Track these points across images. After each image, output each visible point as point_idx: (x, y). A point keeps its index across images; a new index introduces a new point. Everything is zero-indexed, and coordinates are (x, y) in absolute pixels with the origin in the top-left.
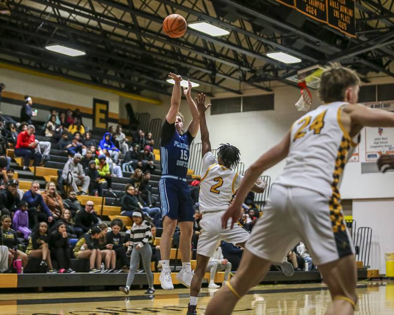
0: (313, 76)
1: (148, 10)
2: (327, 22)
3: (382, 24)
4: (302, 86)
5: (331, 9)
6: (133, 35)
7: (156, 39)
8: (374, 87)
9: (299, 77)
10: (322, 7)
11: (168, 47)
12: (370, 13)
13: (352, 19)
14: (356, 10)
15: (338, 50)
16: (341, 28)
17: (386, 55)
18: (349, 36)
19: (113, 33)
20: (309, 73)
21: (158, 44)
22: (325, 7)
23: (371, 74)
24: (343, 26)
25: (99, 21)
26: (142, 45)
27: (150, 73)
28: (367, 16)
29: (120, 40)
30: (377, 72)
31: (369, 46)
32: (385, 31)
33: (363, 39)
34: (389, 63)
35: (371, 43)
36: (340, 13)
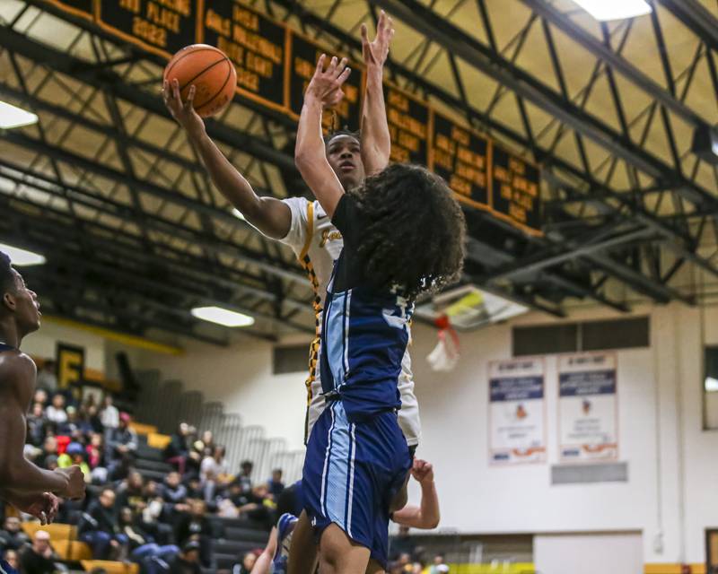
0: (462, 305)
1: (160, 181)
2: (489, 208)
3: (592, 210)
4: (441, 324)
5: (497, 184)
6: (132, 228)
7: (174, 235)
8: (572, 328)
9: (437, 308)
10: (480, 179)
11: (196, 250)
12: (569, 190)
13: (536, 201)
14: (544, 185)
15: (505, 258)
16: (515, 218)
17: (597, 267)
18: (530, 232)
19: (95, 224)
20: (453, 301)
21: (179, 244)
22: (486, 181)
23: (569, 302)
24: (518, 213)
25: (71, 200)
26: (147, 246)
27: (162, 298)
28: (563, 195)
29: (108, 235)
30: (580, 297)
31: (565, 251)
32: (596, 222)
33: (555, 237)
34: (601, 282)
35: (571, 245)
36: (514, 190)
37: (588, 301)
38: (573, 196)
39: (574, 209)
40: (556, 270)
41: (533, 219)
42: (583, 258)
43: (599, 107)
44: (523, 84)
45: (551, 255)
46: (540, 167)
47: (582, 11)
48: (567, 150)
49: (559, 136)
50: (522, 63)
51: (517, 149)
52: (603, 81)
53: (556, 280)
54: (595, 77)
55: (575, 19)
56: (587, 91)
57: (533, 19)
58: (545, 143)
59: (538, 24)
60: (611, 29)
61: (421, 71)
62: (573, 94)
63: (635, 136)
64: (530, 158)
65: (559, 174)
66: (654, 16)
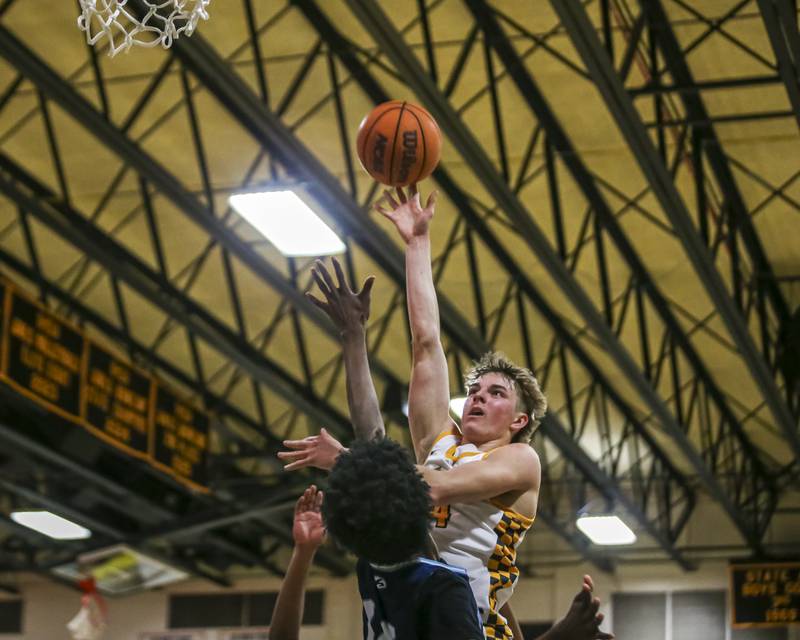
0: (112, 568)
2: (148, 457)
3: (266, 467)
4: (87, 587)
5: (160, 430)
8: (238, 599)
9: (82, 568)
10: (140, 423)
12: (242, 444)
13: (204, 453)
14: (215, 437)
15: (167, 516)
16: (179, 471)
17: (270, 532)
18: (195, 488)
20: (102, 562)
22: (147, 426)
23: (236, 570)
24: (184, 467)
28: (235, 449)
30: (249, 565)
31: (235, 512)
32: (270, 482)
33: (225, 496)
34: (274, 549)
35: (241, 505)
36: (180, 439)
37: (258, 570)
38: (247, 450)
39: (246, 465)
40: (223, 533)
41: (199, 474)
42: (255, 522)
43: (282, 352)
44: (196, 319)
45: (218, 516)
46: (211, 415)
47: (266, 242)
48: (243, 397)
49: (234, 381)
50: (196, 294)
51: (185, 392)
52: (286, 324)
53: (222, 545)
54: (278, 318)
55: (260, 250)
56: (269, 334)
57: (211, 245)
58: (218, 388)
59: (217, 252)
60: (300, 265)
61: (77, 293)
62: (253, 335)
63: (320, 387)
64: (199, 404)
65: (232, 425)
66: (348, 255)
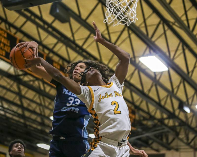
3: (150, 123)
12: (144, 117)
13: (134, 120)
14: (137, 116)
17: (151, 139)
28: (142, 118)
30: (146, 147)
31: (142, 134)
32: (151, 126)
33: (139, 130)
34: (152, 143)
35: (144, 132)
37: (148, 148)
38: (145, 119)
39: (145, 122)
40: (139, 139)
41: (133, 125)
42: (147, 136)
43: (153, 95)
44: (132, 88)
45: (137, 135)
46: (136, 110)
47: (148, 69)
48: (143, 106)
49: (141, 102)
50: (132, 81)
52: (154, 88)
53: (139, 142)
54: (152, 86)
55: (147, 71)
56: (150, 90)
57: (135, 70)
58: (138, 104)
59: (136, 72)
60: (157, 74)
62: (146, 91)
63: (163, 103)
64: (133, 108)
65: (141, 113)
66: (169, 71)
